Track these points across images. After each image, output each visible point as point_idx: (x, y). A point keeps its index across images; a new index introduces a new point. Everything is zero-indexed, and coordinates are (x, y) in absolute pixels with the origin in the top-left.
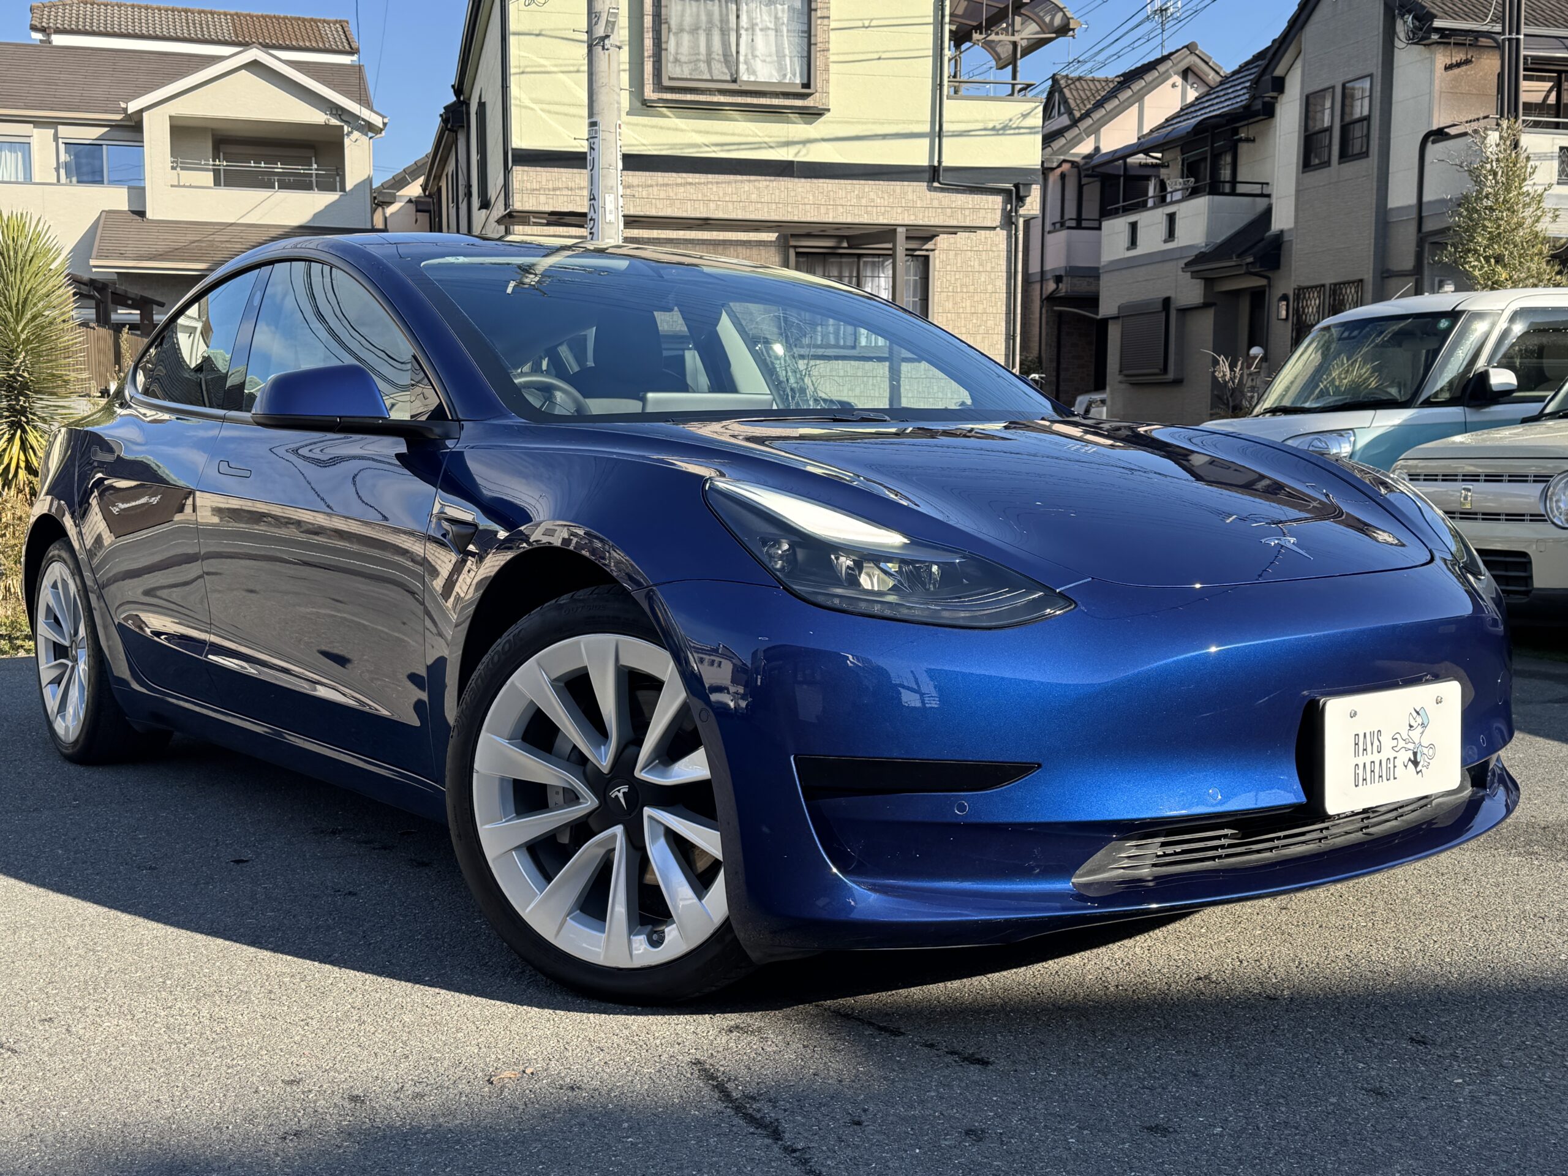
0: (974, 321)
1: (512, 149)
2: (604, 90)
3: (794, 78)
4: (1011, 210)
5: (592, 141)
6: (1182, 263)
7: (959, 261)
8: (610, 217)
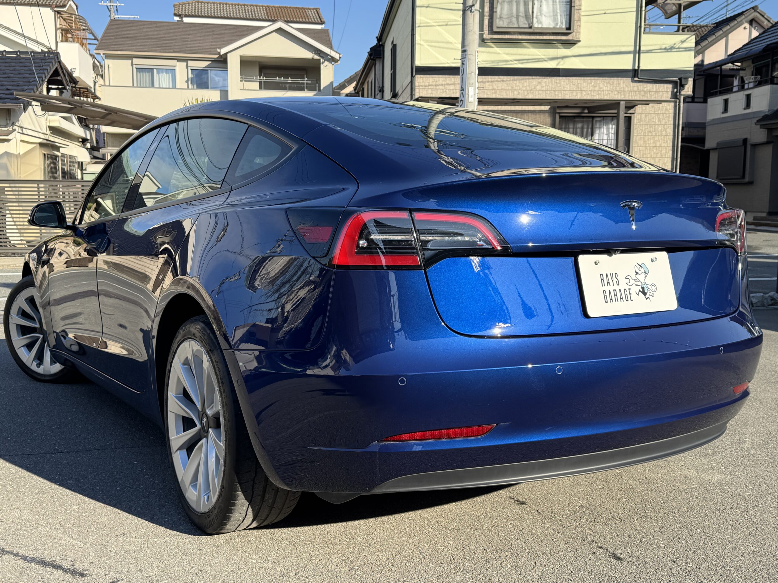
0: (655, 151)
1: (416, 66)
2: (470, 33)
3: (562, 25)
4: (677, 92)
5: (463, 60)
6: (755, 120)
7: (647, 119)
8: (471, 99)
